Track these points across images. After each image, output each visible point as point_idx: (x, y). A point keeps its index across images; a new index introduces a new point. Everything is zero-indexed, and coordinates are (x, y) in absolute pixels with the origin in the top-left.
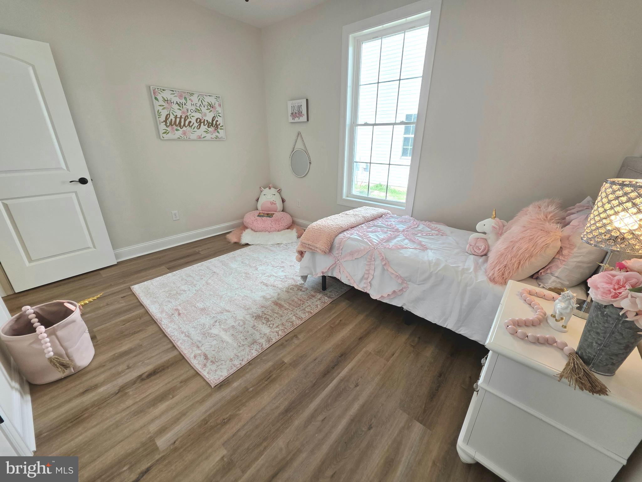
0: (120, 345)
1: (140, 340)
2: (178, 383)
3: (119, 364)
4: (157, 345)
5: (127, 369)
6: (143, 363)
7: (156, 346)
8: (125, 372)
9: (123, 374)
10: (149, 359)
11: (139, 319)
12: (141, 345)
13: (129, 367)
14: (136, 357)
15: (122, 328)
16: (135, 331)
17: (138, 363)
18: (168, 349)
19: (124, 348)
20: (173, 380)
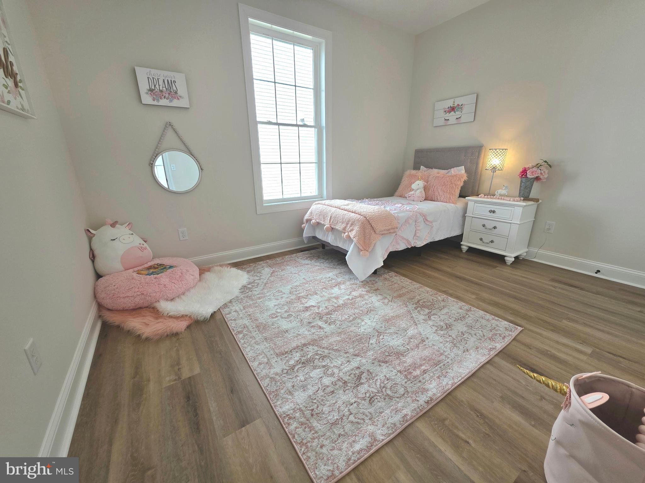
0: (514, 426)
1: (493, 402)
2: (532, 350)
3: (545, 412)
4: (493, 379)
5: (545, 399)
6: (527, 385)
7: (495, 380)
8: (550, 400)
9: (554, 401)
10: (518, 381)
11: (447, 422)
12: (501, 397)
13: (542, 398)
14: (523, 396)
15: (475, 441)
16: (478, 416)
17: (530, 390)
18: (495, 367)
19: (516, 417)
20: (532, 355)
